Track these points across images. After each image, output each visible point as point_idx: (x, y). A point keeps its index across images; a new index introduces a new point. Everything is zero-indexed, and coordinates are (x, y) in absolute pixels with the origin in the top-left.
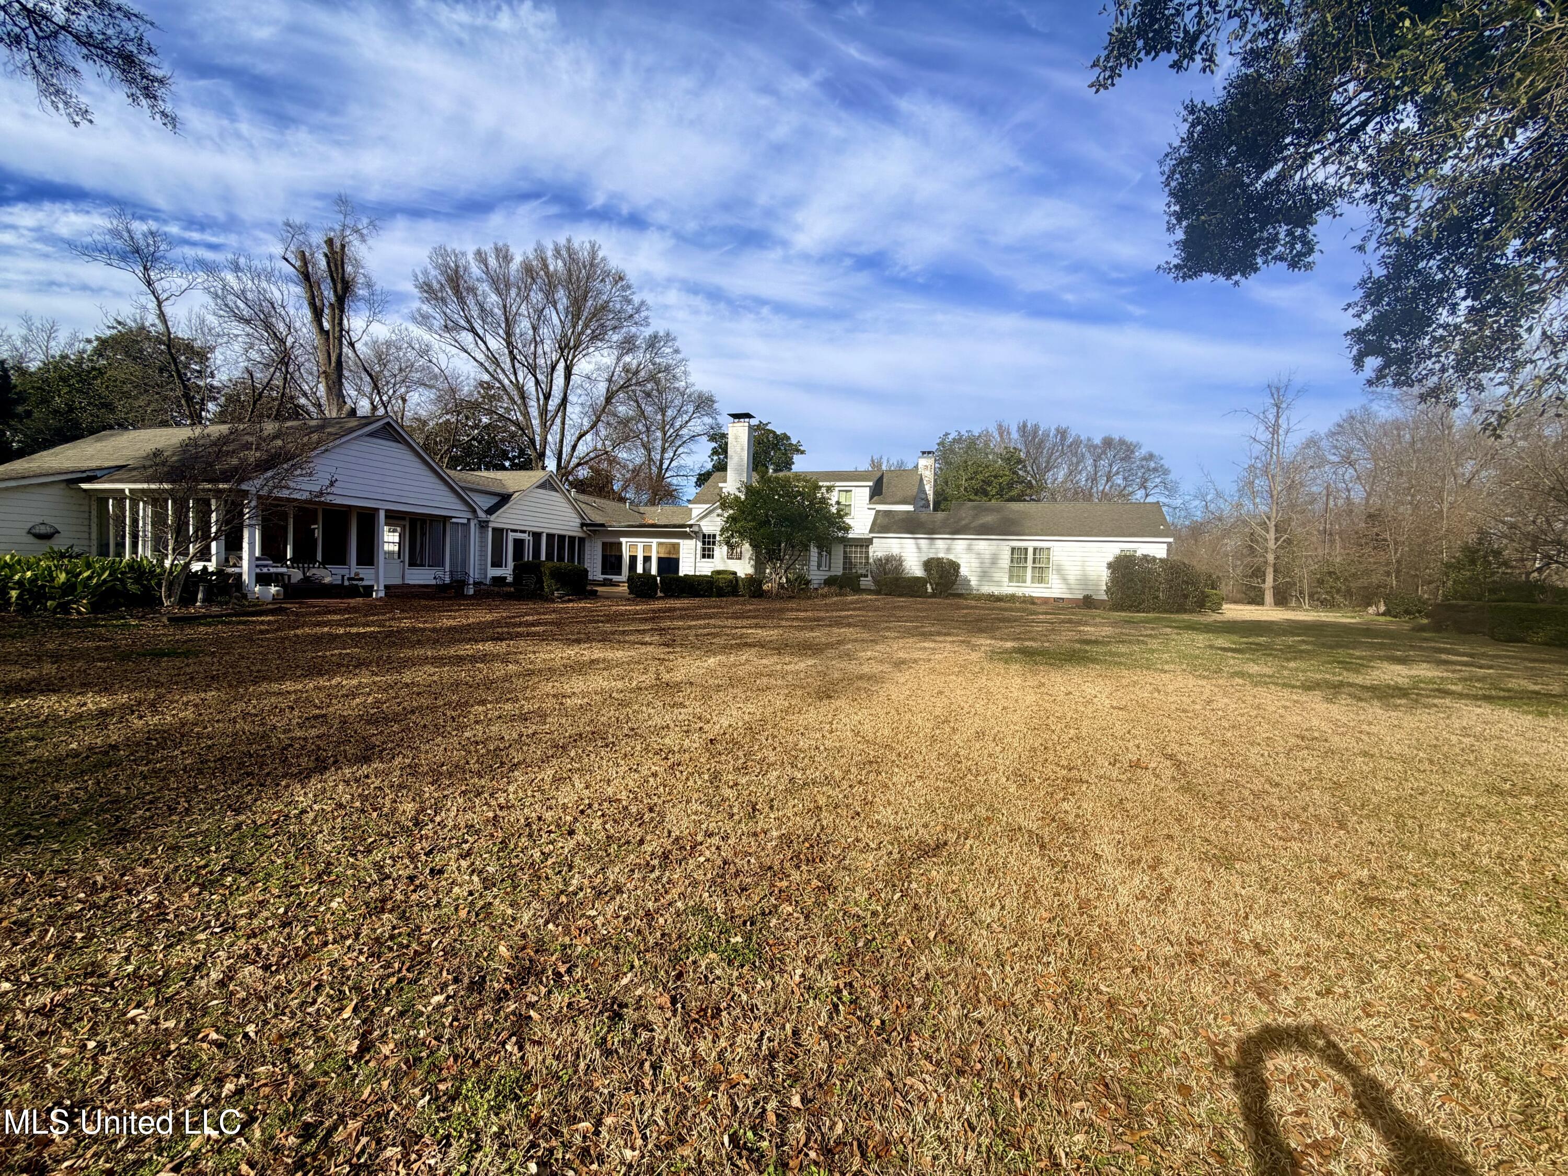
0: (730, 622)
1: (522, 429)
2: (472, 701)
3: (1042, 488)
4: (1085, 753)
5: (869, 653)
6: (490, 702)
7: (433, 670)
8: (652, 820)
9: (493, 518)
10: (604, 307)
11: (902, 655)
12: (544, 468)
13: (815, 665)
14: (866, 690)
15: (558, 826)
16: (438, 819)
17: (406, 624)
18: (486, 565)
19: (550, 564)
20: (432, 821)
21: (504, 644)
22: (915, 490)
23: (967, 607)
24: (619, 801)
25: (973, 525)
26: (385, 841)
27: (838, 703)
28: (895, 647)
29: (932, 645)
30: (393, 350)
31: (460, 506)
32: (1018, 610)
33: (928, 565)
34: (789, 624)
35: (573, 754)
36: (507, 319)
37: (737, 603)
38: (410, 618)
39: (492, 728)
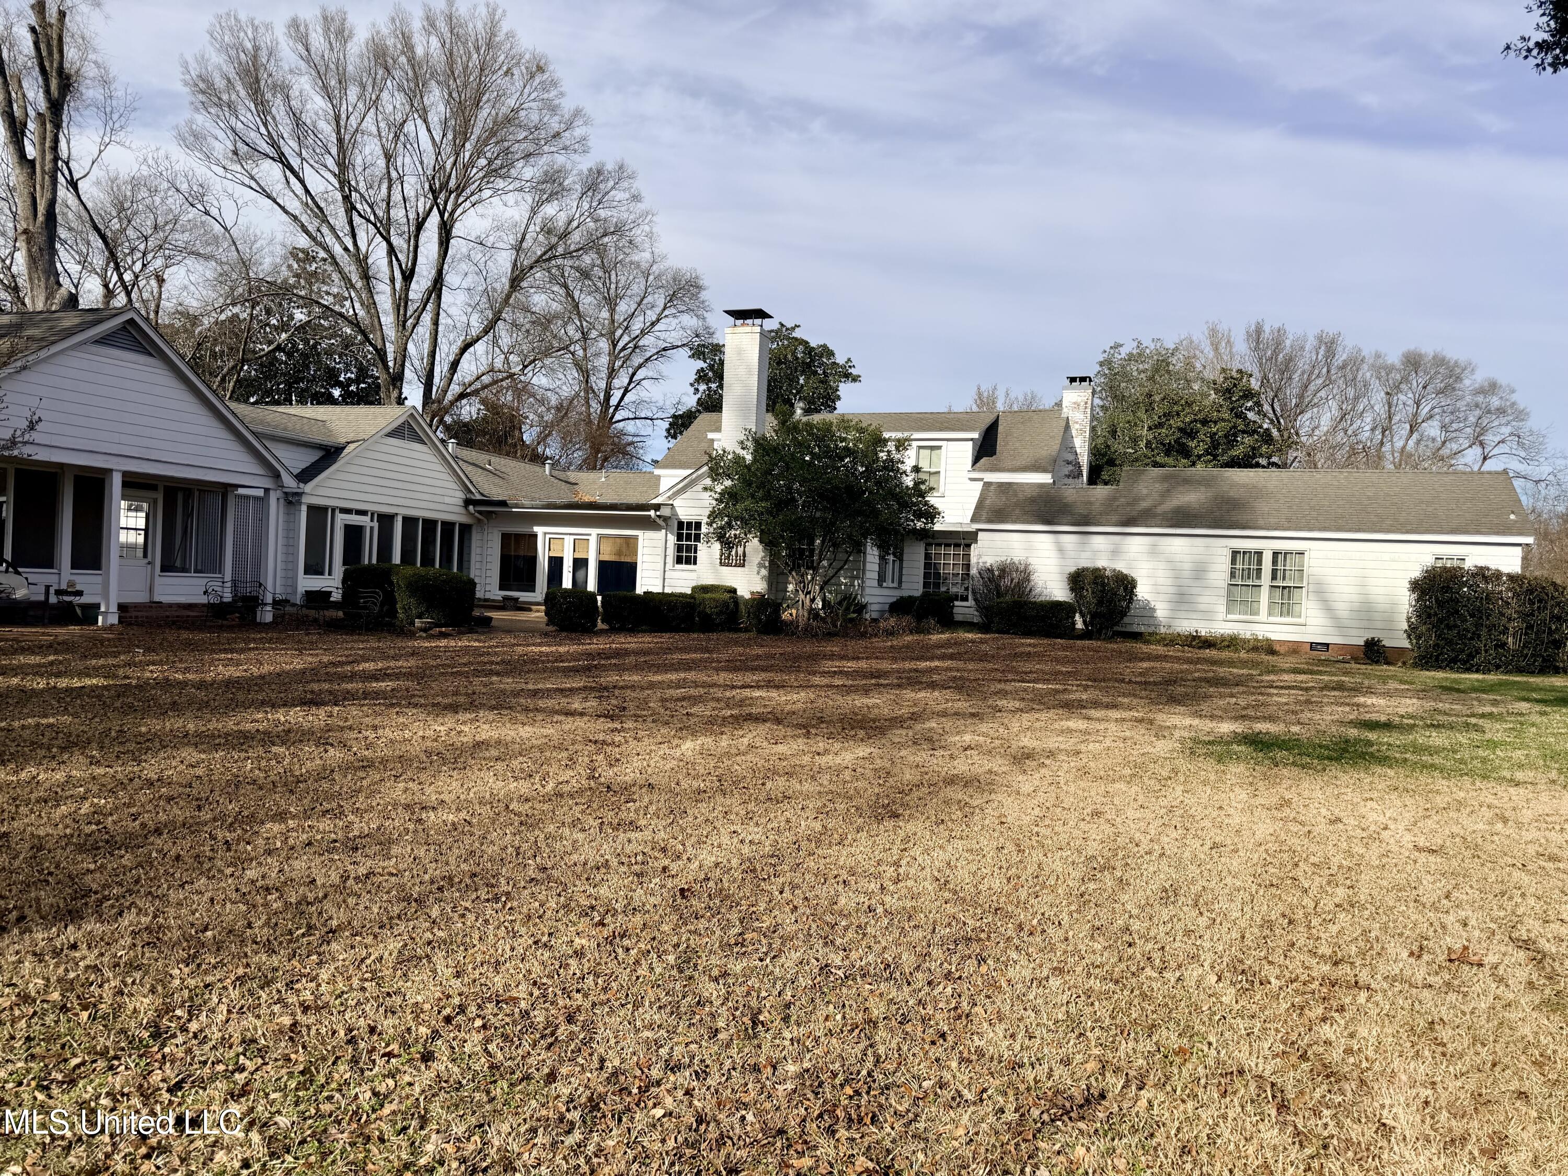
0: (723, 677)
1: (364, 333)
2: (261, 814)
3: (1289, 443)
4: (1365, 932)
5: (967, 738)
6: (294, 817)
7: (197, 756)
8: (572, 1036)
9: (308, 488)
10: (510, 120)
11: (1027, 741)
12: (401, 401)
13: (870, 758)
14: (960, 804)
15: (405, 1045)
16: (194, 1026)
17: (153, 673)
18: (295, 570)
19: (408, 571)
20: (184, 1029)
21: (322, 712)
22: (1055, 445)
23: (1150, 658)
24: (515, 1000)
25: (1160, 510)
26: (101, 1064)
27: (910, 827)
28: (1015, 726)
29: (1081, 724)
30: (144, 193)
31: (250, 465)
32: (1244, 664)
33: (1077, 580)
34: (826, 681)
35: (435, 912)
36: (340, 141)
37: (737, 643)
38: (161, 663)
39: (296, 864)
